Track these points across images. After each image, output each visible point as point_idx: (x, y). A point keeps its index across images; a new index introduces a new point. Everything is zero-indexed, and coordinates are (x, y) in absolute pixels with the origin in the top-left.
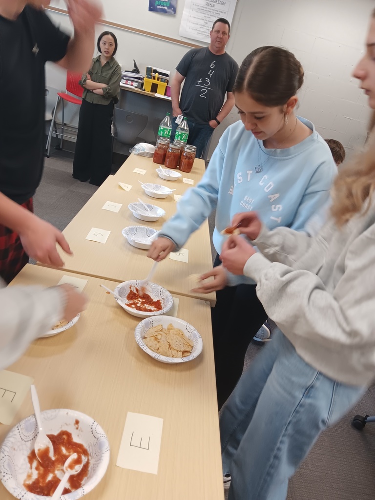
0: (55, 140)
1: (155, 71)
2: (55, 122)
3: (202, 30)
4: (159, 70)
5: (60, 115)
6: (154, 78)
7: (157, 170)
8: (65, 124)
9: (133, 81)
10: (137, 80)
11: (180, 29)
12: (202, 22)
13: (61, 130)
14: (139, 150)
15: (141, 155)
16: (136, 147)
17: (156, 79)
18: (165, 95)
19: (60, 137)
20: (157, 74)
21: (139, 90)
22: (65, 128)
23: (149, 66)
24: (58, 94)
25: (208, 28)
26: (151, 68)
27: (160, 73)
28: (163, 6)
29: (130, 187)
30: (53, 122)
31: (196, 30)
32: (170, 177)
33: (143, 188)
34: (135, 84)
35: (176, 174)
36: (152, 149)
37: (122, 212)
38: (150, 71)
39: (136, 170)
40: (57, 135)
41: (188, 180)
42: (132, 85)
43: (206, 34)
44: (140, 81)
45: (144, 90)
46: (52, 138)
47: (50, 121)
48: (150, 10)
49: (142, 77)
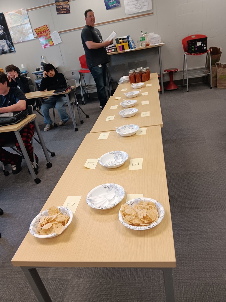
0: (85, 95)
1: (120, 39)
2: (82, 86)
3: (137, 6)
4: (122, 38)
5: (83, 82)
6: (121, 43)
7: (132, 86)
8: (87, 85)
9: (111, 49)
10: (113, 48)
11: (126, 11)
12: (135, 2)
13: (86, 89)
14: (122, 81)
15: (123, 83)
16: (120, 80)
17: (122, 42)
18: (129, 49)
19: (87, 93)
20: (122, 40)
21: (115, 52)
22: (87, 87)
23: (117, 38)
24: (79, 71)
25: (139, 4)
26: (118, 38)
27: (123, 39)
28: (113, 4)
29: (120, 98)
30: (81, 86)
31: (134, 8)
32: (138, 86)
33: (126, 95)
34: (113, 50)
35: (141, 84)
36: (127, 78)
37: (118, 108)
38: (117, 40)
39: (122, 90)
40: (85, 92)
41: (148, 85)
42: (111, 52)
43: (139, 7)
44: (115, 47)
45: (118, 51)
46: (83, 94)
47: (80, 86)
48: (107, 9)
49: (115, 45)
